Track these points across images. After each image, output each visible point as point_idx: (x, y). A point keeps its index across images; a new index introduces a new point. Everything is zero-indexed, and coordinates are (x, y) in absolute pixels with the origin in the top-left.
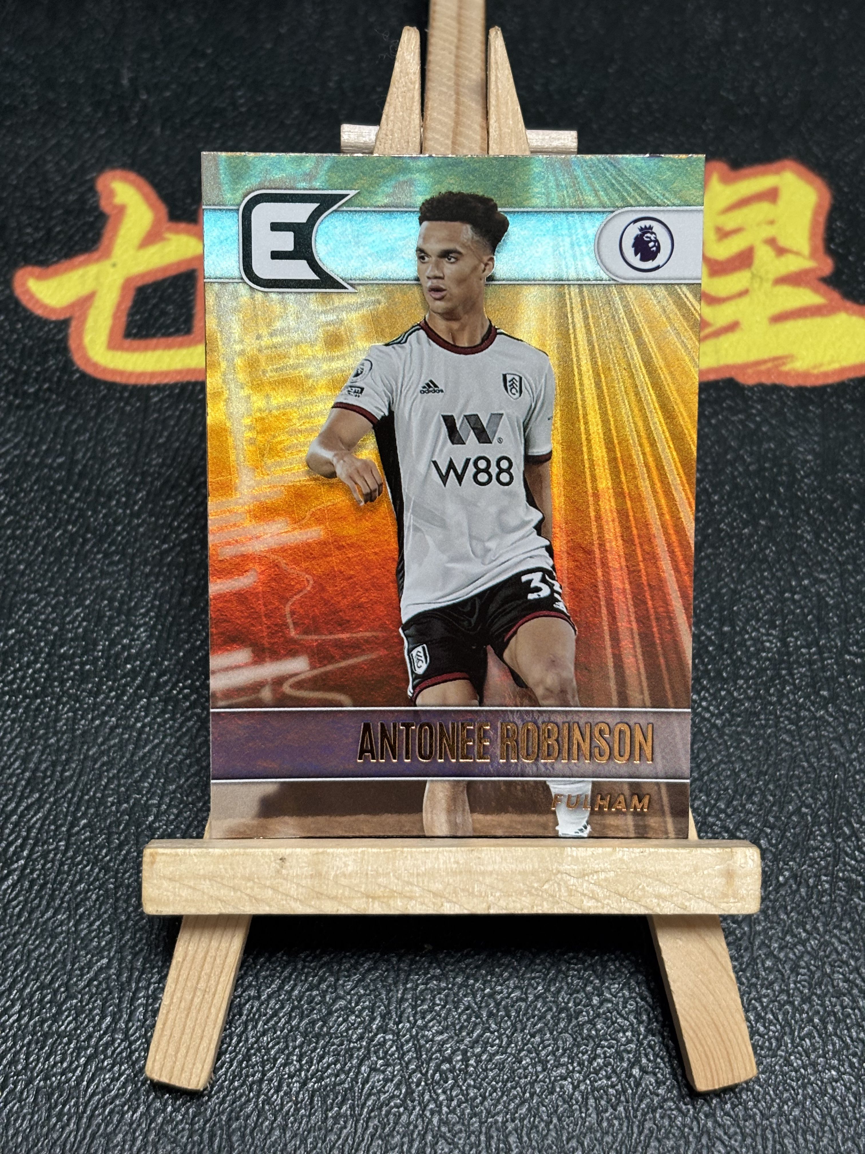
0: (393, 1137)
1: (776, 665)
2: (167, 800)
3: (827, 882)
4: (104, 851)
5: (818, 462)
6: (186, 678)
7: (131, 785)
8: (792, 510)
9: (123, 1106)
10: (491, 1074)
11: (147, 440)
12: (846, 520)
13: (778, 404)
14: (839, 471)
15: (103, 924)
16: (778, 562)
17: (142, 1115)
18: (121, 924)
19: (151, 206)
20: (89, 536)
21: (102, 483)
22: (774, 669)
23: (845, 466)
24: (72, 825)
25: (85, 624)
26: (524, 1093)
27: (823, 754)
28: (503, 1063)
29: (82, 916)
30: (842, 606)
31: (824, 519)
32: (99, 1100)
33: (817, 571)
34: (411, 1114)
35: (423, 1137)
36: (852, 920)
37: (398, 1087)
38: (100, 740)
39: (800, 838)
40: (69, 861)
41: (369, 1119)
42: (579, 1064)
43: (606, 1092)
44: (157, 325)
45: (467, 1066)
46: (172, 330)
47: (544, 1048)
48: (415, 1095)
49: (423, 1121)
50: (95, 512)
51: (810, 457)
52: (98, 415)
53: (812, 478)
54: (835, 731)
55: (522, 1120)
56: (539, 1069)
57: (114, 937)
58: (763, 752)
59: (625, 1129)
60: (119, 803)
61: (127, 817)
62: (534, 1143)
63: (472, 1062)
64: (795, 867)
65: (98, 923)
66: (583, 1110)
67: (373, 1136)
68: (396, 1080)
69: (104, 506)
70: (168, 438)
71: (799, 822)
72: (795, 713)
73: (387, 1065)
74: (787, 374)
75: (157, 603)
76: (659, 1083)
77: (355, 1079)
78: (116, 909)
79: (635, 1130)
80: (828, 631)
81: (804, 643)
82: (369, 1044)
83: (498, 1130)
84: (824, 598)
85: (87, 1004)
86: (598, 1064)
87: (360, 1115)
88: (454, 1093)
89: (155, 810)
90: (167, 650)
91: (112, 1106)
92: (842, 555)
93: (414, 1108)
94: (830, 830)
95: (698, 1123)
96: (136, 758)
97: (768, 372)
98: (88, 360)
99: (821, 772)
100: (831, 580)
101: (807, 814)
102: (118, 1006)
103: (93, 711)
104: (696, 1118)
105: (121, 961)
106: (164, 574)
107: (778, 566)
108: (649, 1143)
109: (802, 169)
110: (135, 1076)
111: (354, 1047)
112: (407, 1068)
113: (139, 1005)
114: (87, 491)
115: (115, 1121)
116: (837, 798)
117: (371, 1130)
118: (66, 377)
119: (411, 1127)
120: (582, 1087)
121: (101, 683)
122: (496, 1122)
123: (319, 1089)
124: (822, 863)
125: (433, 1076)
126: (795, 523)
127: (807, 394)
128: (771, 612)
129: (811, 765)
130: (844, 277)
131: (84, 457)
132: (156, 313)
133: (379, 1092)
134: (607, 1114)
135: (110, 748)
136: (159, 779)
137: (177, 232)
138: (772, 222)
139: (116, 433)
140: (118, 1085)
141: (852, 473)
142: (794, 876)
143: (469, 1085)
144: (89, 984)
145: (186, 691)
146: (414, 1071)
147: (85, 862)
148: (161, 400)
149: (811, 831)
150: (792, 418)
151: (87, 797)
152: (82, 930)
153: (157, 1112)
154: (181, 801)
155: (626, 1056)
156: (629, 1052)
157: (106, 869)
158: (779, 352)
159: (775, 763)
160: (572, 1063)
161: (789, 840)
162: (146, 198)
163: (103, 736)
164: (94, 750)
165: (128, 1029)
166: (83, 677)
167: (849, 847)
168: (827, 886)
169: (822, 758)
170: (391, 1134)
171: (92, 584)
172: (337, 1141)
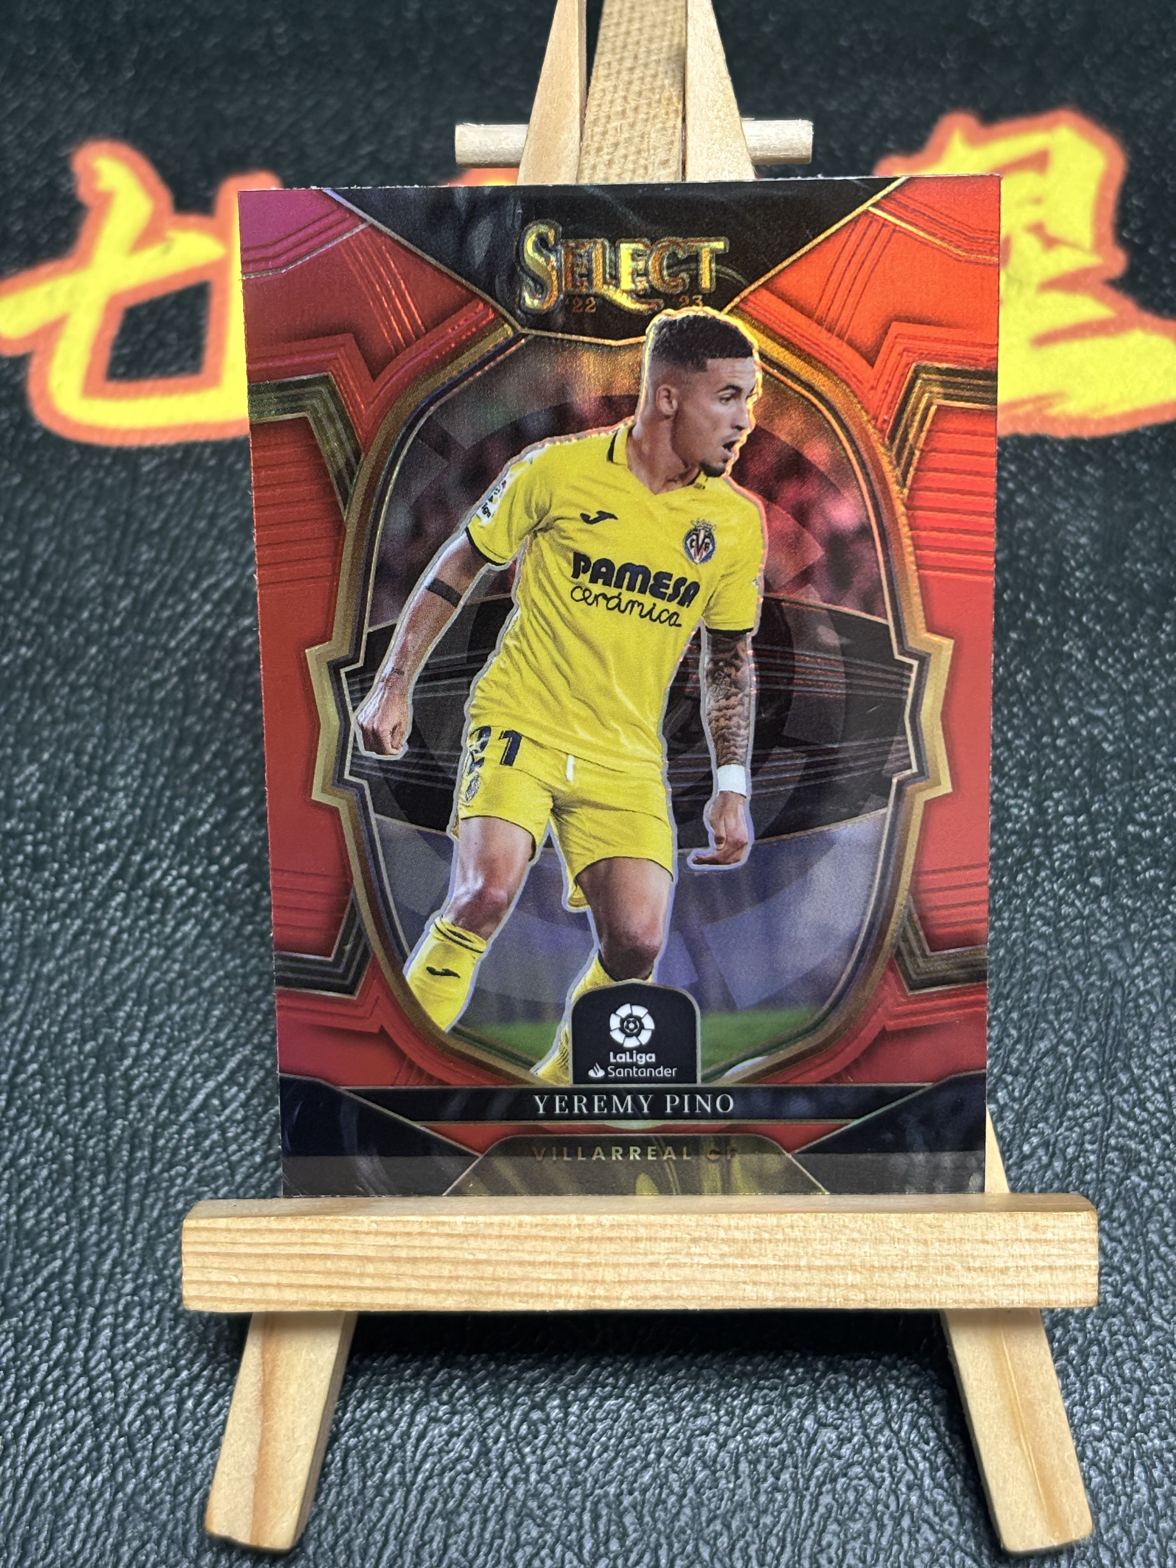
0: (459, 1515)
1: (1027, 840)
2: (151, 1036)
3: (1093, 1152)
4: (60, 1109)
5: (1097, 546)
6: (182, 863)
7: (101, 1016)
8: (1055, 617)
9: (79, 1467)
10: (600, 1427)
11: (134, 527)
12: (1135, 630)
13: (1041, 463)
14: (1125, 559)
15: (57, 1212)
16: (1034, 692)
17: (104, 1481)
18: (81, 1212)
19: (150, 191)
20: (50, 662)
21: (70, 586)
22: (1025, 846)
23: (1135, 552)
24: (16, 1072)
25: (41, 787)
26: (648, 1453)
27: (1092, 967)
28: (619, 1409)
29: (27, 1200)
30: (1126, 755)
31: (1103, 628)
32: (46, 1458)
33: (1088, 703)
34: (484, 1483)
35: (502, 1514)
36: (1127, 1207)
37: (468, 1443)
38: (58, 951)
39: (1056, 1091)
40: (10, 1124)
41: (424, 1489)
42: (727, 1413)
43: (765, 1453)
44: (154, 361)
45: (567, 1415)
46: (174, 368)
47: (678, 1389)
48: (492, 1455)
49: (502, 1493)
50: (59, 628)
51: (1083, 540)
52: (67, 488)
53: (1087, 569)
54: (1110, 936)
55: (644, 1491)
56: (670, 1418)
57: (71, 1229)
58: (1006, 966)
59: (791, 1506)
60: (84, 1041)
61: (93, 1061)
62: (660, 1525)
63: (575, 1408)
64: (1048, 1131)
65: (49, 1210)
66: (732, 1478)
67: (430, 1513)
68: (465, 1433)
69: (71, 618)
70: (165, 522)
71: (1054, 1067)
72: (1052, 909)
73: (453, 1413)
74: (1054, 420)
75: (144, 756)
76: (843, 1441)
77: (406, 1434)
78: (75, 1190)
79: (806, 1507)
80: (1104, 791)
81: (1069, 809)
82: (428, 1383)
83: (608, 1505)
84: (1099, 744)
85: (32, 1324)
86: (755, 1413)
87: (413, 1483)
88: (547, 1454)
89: (133, 1051)
90: (155, 825)
91: (63, 1468)
92: (1127, 681)
93: (489, 1474)
94: (1099, 1079)
95: (898, 1499)
96: (108, 978)
97: (1028, 418)
98: (54, 413)
99: (1088, 994)
100: (1111, 717)
101: (1066, 1055)
102: (76, 1325)
103: (49, 910)
104: (895, 1492)
105: (80, 1264)
106: (154, 716)
107: (1033, 698)
108: (825, 1526)
109: (1085, 124)
110: (96, 1425)
111: (406, 1388)
112: (481, 1418)
113: (105, 1327)
114: (48, 599)
115: (67, 1490)
116: (1111, 1033)
117: (427, 1504)
118: (23, 437)
119: (485, 1501)
120: (732, 1445)
121: (62, 870)
122: (606, 1495)
123: (356, 1446)
124: (1088, 1126)
125: (518, 1429)
126: (1060, 635)
127: (1083, 448)
128: (1021, 764)
129: (1074, 985)
130: (1141, 279)
131: (45, 550)
132: (152, 344)
133: (441, 1450)
134: (766, 1485)
135: (72, 963)
136: (140, 1005)
137: (185, 228)
138: (1038, 201)
139: (91, 514)
140: (73, 1437)
141: (1145, 562)
142: (1046, 1144)
143: (569, 1442)
144: (34, 1297)
145: (182, 882)
146: (492, 1421)
147: (33, 1124)
148: (157, 469)
149: (1071, 1079)
150: (1061, 483)
151: (38, 1032)
152: (27, 1219)
153: (126, 1477)
154: (171, 1039)
155: (796, 1402)
156: (800, 1396)
157: (63, 1134)
158: (1044, 389)
159: (1020, 982)
160: (717, 1411)
161: (1039, 1093)
162: (143, 181)
163: (64, 947)
164: (51, 965)
165: (87, 1360)
166: (37, 863)
167: (1127, 1102)
168: (1092, 1158)
169: (1090, 974)
170: (456, 1512)
171: (53, 730)
172: (379, 1520)
